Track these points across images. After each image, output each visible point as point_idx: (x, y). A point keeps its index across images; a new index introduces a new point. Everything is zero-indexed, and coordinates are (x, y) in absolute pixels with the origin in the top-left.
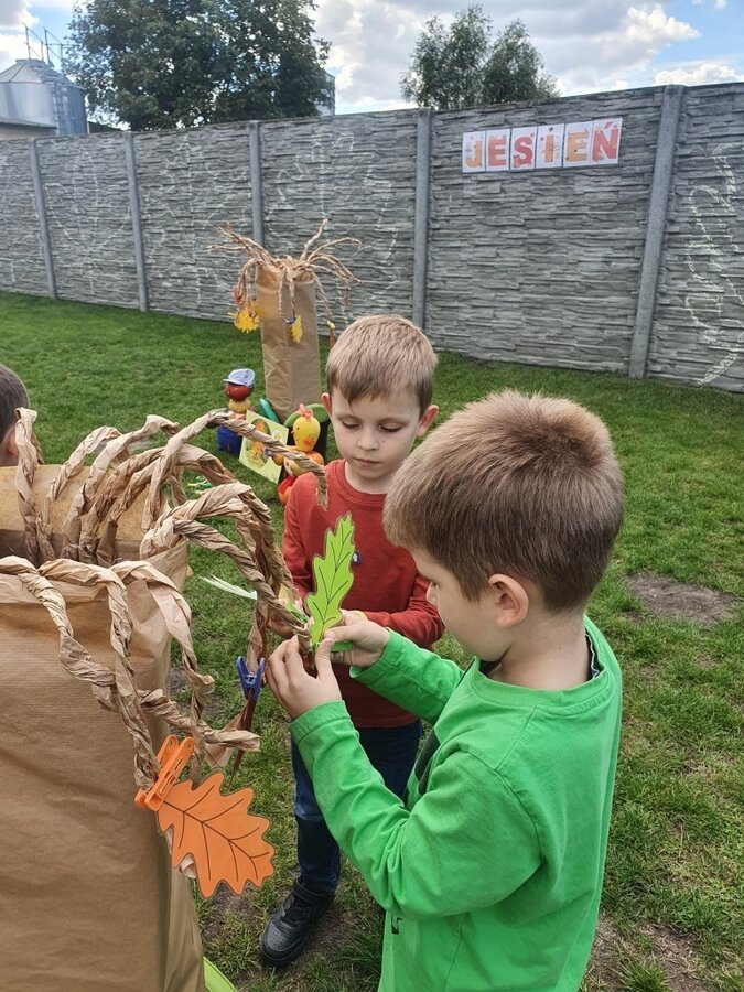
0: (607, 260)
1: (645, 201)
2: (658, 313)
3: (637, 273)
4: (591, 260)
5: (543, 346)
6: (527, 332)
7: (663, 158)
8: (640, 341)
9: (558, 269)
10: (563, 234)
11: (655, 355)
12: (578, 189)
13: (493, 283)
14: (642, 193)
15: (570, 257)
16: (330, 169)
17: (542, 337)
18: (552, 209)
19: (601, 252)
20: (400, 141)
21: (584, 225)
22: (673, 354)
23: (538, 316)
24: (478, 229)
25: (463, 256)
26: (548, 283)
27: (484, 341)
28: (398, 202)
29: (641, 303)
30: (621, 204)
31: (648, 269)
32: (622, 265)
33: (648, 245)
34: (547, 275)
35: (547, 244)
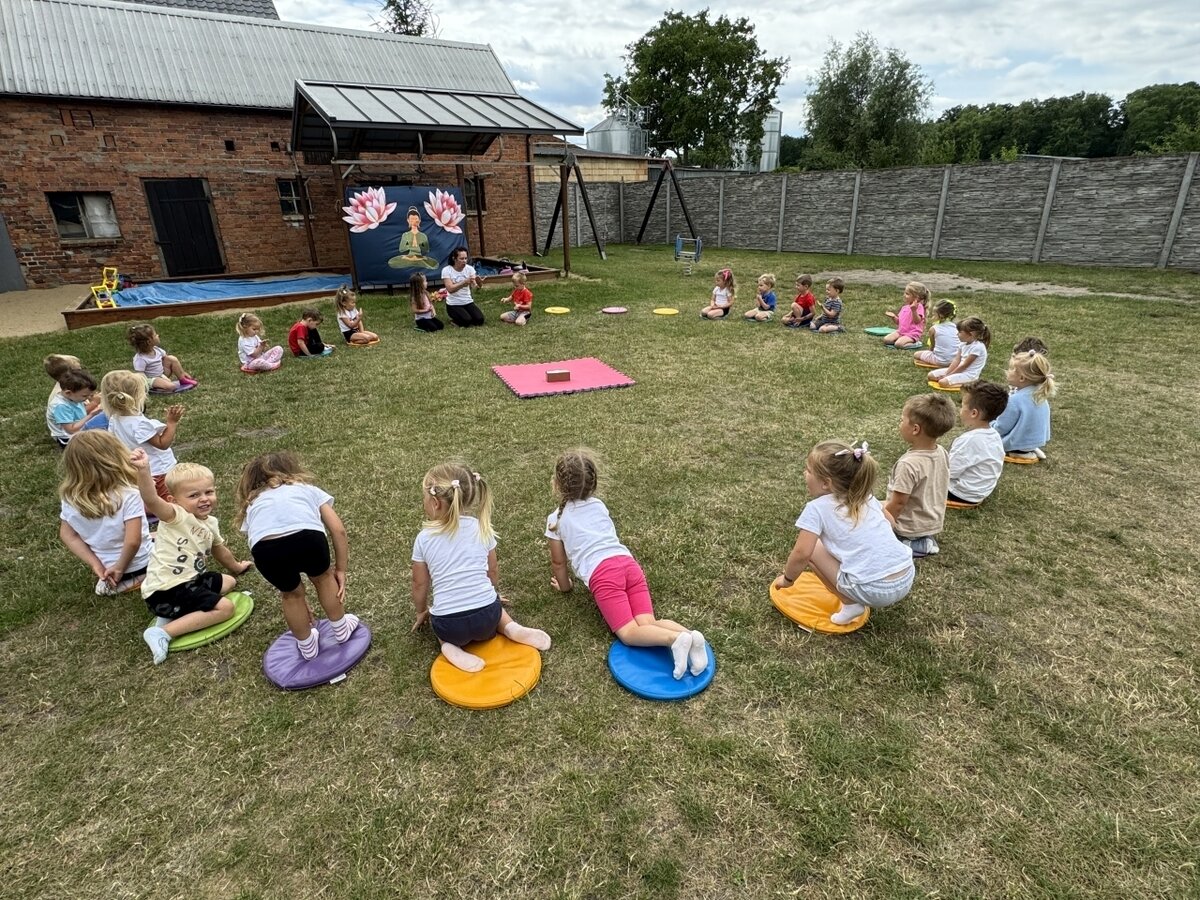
0: (1151, 221)
1: (1175, 197)
2: (1176, 242)
3: (1166, 226)
4: (1143, 221)
5: (1110, 259)
6: (1102, 253)
7: (1187, 179)
8: (1165, 253)
9: (1123, 225)
10: (1127, 211)
11: (1171, 259)
12: (1139, 192)
13: (1086, 232)
14: (1173, 193)
15: (1131, 220)
16: (994, 185)
17: (1110, 255)
18: (1124, 200)
19: (1148, 218)
20: (1040, 173)
21: (1140, 207)
22: (1182, 258)
23: (1109, 245)
24: (1080, 210)
25: (1069, 221)
26: (1116, 232)
27: (1076, 258)
28: (1034, 199)
29: (1168, 237)
30: (1161, 198)
31: (1172, 223)
32: (1159, 222)
33: (1174, 215)
34: (1117, 228)
35: (1119, 215)
